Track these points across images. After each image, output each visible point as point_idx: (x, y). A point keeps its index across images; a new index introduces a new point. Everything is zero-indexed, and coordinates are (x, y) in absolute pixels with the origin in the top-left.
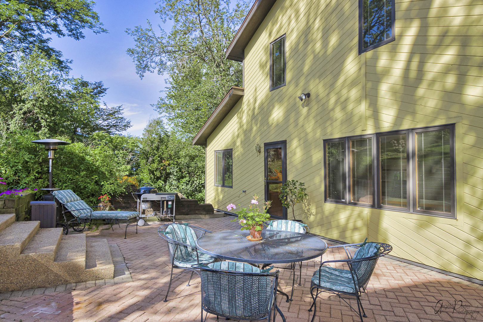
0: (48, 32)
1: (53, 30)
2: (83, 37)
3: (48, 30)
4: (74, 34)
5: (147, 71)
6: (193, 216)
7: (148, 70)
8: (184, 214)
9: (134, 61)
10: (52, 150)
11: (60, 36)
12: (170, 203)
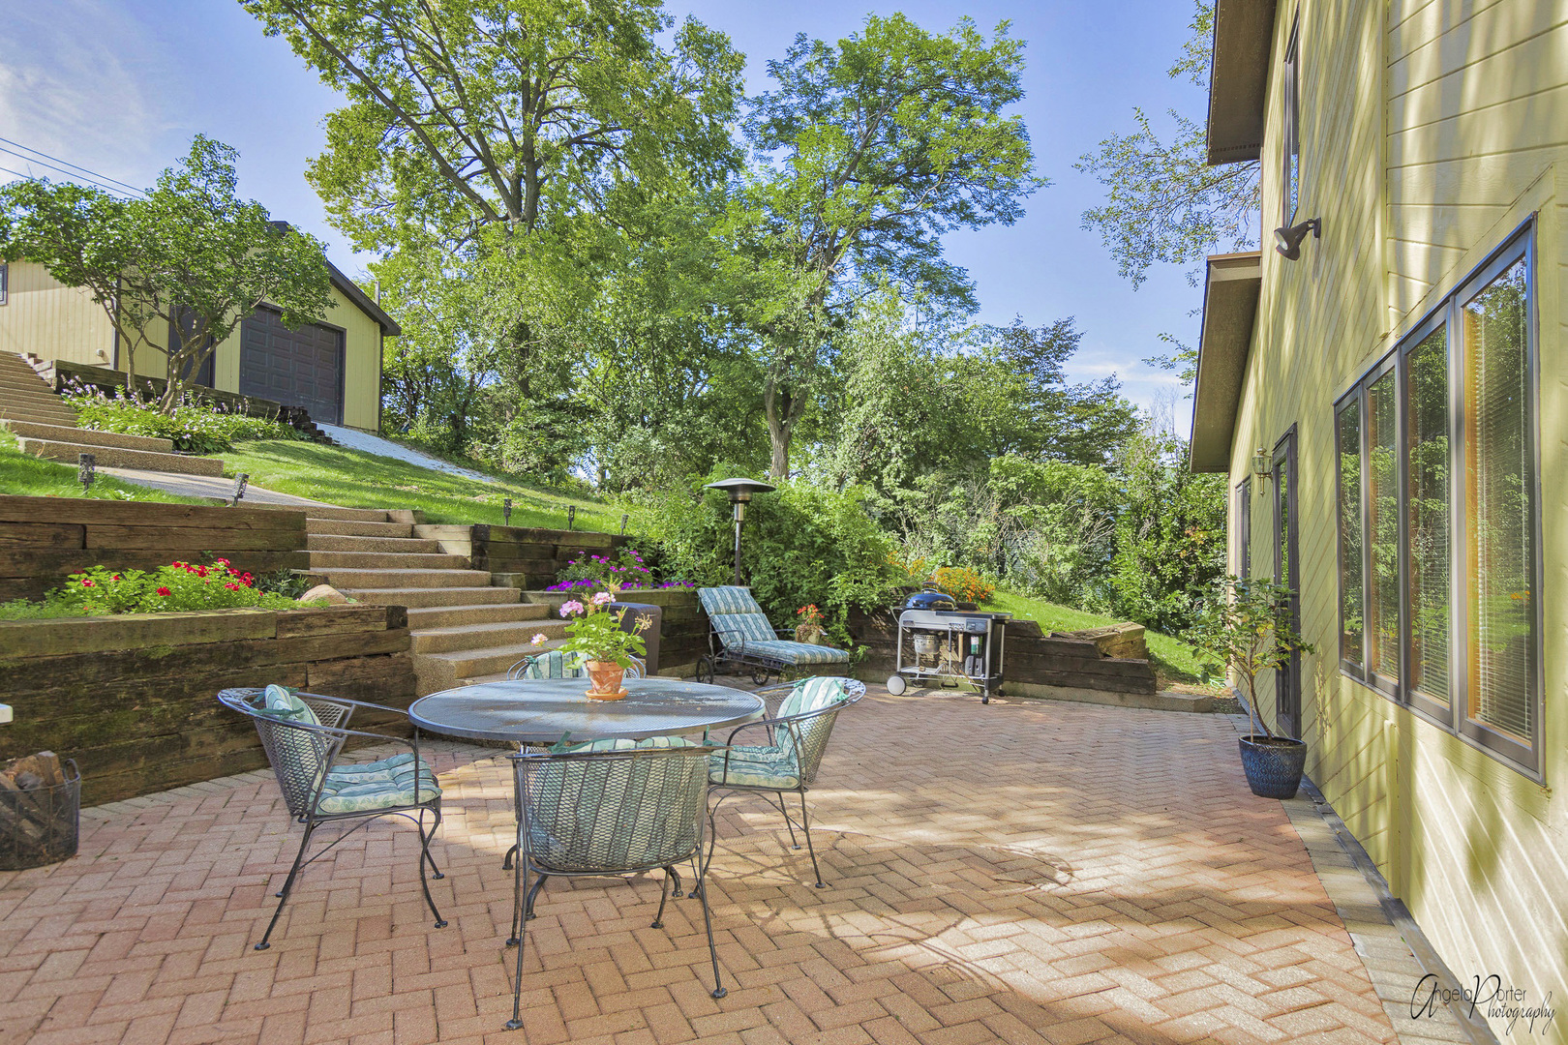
0: (952, 227)
1: (962, 219)
2: (1021, 213)
3: (952, 222)
4: (1000, 214)
5: (1155, 262)
6: (1079, 693)
7: (1160, 257)
8: (1050, 683)
9: (1106, 243)
10: (742, 502)
11: (978, 226)
12: (975, 641)
